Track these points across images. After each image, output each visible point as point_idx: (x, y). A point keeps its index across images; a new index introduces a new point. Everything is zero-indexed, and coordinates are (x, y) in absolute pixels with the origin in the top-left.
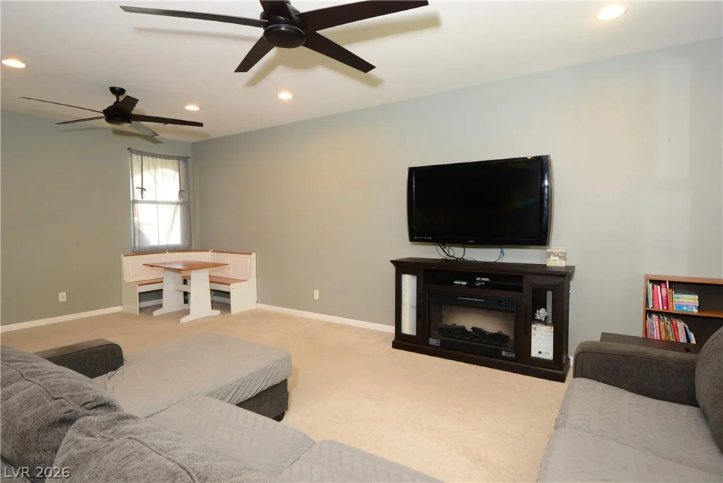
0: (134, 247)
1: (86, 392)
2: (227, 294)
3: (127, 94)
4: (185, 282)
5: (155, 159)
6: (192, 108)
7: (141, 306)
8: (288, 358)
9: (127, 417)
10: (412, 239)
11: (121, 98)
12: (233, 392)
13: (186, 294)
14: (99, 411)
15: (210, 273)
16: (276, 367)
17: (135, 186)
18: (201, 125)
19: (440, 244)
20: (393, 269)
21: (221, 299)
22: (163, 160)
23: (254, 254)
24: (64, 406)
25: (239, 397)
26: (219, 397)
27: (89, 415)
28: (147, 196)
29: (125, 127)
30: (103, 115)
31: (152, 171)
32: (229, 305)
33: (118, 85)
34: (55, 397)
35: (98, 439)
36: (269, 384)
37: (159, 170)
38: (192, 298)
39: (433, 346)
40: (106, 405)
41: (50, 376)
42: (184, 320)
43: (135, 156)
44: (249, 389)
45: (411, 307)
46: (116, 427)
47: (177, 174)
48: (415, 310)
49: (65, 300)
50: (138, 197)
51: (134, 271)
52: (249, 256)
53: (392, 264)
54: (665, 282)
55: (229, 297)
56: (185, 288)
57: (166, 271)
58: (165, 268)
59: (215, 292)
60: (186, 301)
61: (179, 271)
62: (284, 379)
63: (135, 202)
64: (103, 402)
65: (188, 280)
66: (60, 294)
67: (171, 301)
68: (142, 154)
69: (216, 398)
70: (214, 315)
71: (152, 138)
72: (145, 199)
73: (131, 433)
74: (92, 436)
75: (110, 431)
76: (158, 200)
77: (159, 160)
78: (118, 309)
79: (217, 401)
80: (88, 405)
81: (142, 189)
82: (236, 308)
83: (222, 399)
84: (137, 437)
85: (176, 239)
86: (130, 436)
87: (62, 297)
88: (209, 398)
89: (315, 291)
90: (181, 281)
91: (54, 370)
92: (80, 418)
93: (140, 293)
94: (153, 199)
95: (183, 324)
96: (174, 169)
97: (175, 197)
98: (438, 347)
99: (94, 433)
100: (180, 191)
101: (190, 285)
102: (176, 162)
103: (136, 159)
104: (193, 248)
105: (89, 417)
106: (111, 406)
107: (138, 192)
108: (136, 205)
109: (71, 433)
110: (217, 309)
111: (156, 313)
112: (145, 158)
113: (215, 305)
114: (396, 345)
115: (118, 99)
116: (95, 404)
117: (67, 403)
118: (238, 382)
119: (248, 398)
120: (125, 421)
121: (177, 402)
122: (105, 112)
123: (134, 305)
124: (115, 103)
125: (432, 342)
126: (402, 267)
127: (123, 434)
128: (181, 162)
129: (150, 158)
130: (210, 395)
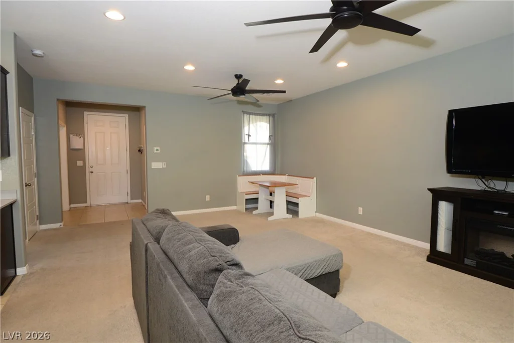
0: (244, 171)
1: (227, 255)
2: (297, 205)
3: (244, 77)
4: (271, 194)
5: (256, 116)
6: (279, 81)
7: (247, 207)
8: (340, 255)
9: (247, 274)
10: (450, 171)
11: (241, 81)
12: (303, 271)
13: (271, 202)
14: (234, 267)
15: (286, 189)
16: (332, 260)
17: (245, 134)
18: (284, 92)
19: (480, 177)
20: (430, 195)
21: (292, 207)
22: (261, 117)
23: (315, 179)
24: (217, 261)
25: (306, 275)
26: (294, 272)
27: (229, 269)
28: (252, 140)
29: (242, 98)
30: (231, 92)
31: (255, 124)
32: (298, 212)
33: (239, 73)
34: (212, 255)
35: (235, 285)
36: (327, 271)
37: (258, 123)
38: (275, 205)
39: (468, 265)
40: (237, 265)
41: (209, 242)
42: (270, 219)
43: (245, 115)
44: (314, 271)
45: (447, 229)
46: (243, 280)
47: (268, 125)
48: (451, 232)
49: (209, 200)
50: (246, 140)
51: (244, 186)
52: (312, 179)
53: (430, 192)
55: (298, 207)
56: (271, 198)
57: (261, 187)
58: (261, 185)
59: (288, 203)
60: (271, 207)
61: (268, 187)
62: (337, 269)
63: (245, 143)
64: (235, 262)
65: (273, 194)
66: (207, 196)
67: (263, 205)
68: (249, 114)
69: (292, 273)
70: (288, 217)
71: (256, 104)
72: (250, 141)
73: (252, 285)
74: (231, 282)
75: (241, 281)
76: (257, 142)
77: (258, 117)
78: (234, 208)
79: (293, 275)
80: (228, 263)
81: (249, 135)
82: (302, 214)
83: (296, 274)
84: (257, 288)
85: (266, 167)
86: (253, 287)
87: (208, 198)
88: (288, 272)
89: (359, 208)
90: (269, 194)
91: (209, 239)
92: (225, 270)
93: (246, 200)
94: (255, 141)
95: (269, 221)
96: (266, 122)
97: (267, 140)
98: (473, 267)
99: (232, 280)
100: (270, 136)
101: (274, 196)
102: (268, 117)
103: (246, 116)
104: (276, 173)
105: (229, 270)
106: (239, 266)
107: (246, 137)
108: (245, 145)
109: (221, 278)
110: (290, 214)
111: (255, 212)
112: (251, 116)
113: (289, 211)
114: (430, 259)
115: (239, 81)
116: (232, 263)
117: (218, 260)
118: (306, 265)
119: (313, 277)
120: (249, 277)
121: (270, 271)
122: (232, 90)
123: (242, 206)
124: (238, 84)
125: (467, 261)
126: (438, 195)
127: (247, 285)
128: (271, 117)
129: (254, 116)
130: (288, 269)
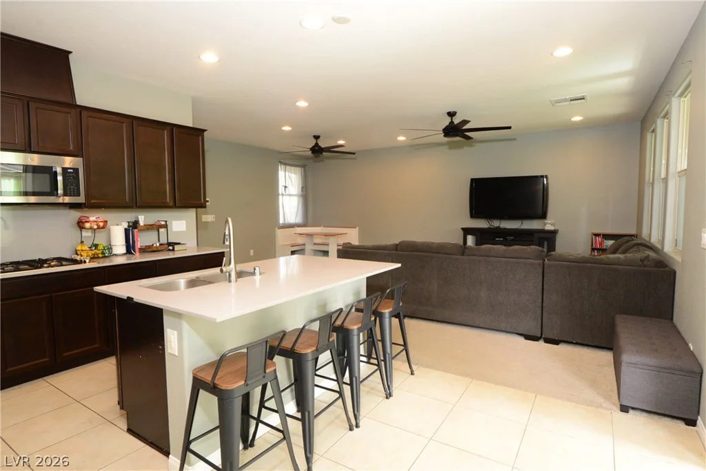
6: (342, 142)
10: (472, 216)
17: (282, 185)
20: (462, 233)
43: (282, 166)
49: (253, 254)
50: (284, 192)
52: (354, 229)
53: (462, 230)
54: (600, 235)
63: (282, 195)
66: (251, 251)
68: (286, 165)
77: (293, 168)
81: (286, 187)
85: (299, 220)
93: (291, 251)
94: (290, 193)
100: (302, 188)
104: (307, 224)
107: (284, 189)
115: (317, 141)
126: (467, 231)
128: (302, 168)
129: (289, 167)
